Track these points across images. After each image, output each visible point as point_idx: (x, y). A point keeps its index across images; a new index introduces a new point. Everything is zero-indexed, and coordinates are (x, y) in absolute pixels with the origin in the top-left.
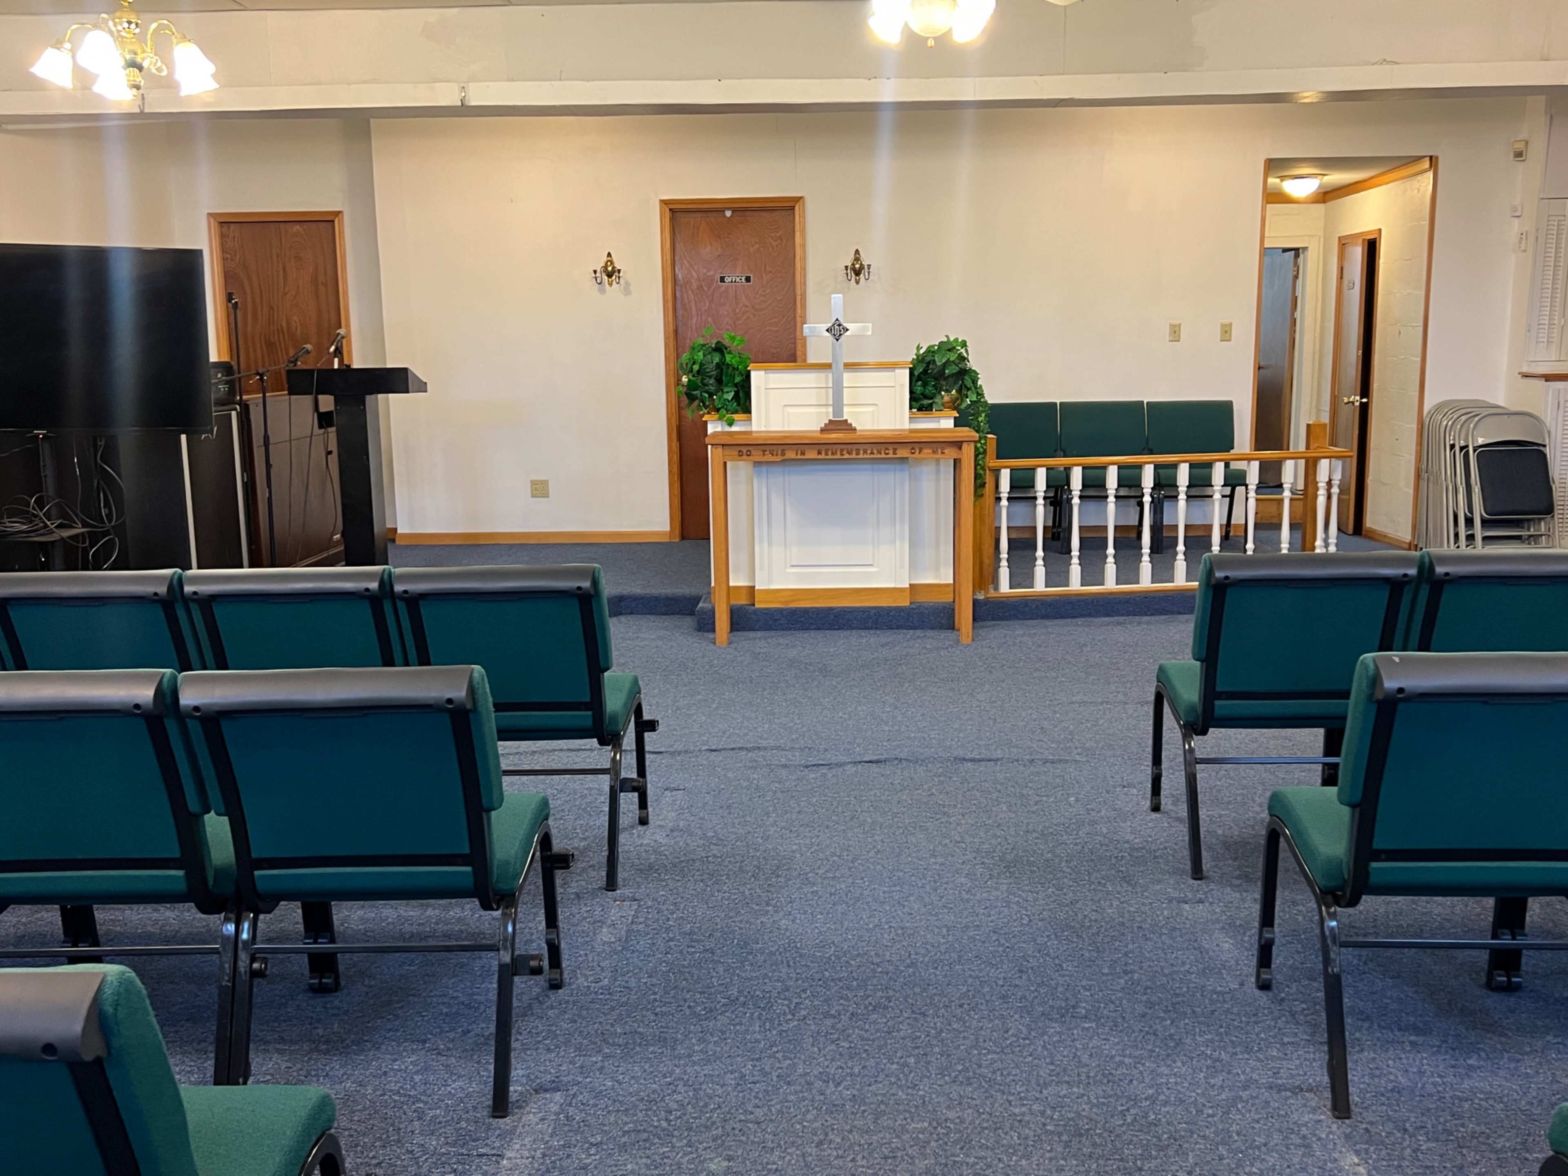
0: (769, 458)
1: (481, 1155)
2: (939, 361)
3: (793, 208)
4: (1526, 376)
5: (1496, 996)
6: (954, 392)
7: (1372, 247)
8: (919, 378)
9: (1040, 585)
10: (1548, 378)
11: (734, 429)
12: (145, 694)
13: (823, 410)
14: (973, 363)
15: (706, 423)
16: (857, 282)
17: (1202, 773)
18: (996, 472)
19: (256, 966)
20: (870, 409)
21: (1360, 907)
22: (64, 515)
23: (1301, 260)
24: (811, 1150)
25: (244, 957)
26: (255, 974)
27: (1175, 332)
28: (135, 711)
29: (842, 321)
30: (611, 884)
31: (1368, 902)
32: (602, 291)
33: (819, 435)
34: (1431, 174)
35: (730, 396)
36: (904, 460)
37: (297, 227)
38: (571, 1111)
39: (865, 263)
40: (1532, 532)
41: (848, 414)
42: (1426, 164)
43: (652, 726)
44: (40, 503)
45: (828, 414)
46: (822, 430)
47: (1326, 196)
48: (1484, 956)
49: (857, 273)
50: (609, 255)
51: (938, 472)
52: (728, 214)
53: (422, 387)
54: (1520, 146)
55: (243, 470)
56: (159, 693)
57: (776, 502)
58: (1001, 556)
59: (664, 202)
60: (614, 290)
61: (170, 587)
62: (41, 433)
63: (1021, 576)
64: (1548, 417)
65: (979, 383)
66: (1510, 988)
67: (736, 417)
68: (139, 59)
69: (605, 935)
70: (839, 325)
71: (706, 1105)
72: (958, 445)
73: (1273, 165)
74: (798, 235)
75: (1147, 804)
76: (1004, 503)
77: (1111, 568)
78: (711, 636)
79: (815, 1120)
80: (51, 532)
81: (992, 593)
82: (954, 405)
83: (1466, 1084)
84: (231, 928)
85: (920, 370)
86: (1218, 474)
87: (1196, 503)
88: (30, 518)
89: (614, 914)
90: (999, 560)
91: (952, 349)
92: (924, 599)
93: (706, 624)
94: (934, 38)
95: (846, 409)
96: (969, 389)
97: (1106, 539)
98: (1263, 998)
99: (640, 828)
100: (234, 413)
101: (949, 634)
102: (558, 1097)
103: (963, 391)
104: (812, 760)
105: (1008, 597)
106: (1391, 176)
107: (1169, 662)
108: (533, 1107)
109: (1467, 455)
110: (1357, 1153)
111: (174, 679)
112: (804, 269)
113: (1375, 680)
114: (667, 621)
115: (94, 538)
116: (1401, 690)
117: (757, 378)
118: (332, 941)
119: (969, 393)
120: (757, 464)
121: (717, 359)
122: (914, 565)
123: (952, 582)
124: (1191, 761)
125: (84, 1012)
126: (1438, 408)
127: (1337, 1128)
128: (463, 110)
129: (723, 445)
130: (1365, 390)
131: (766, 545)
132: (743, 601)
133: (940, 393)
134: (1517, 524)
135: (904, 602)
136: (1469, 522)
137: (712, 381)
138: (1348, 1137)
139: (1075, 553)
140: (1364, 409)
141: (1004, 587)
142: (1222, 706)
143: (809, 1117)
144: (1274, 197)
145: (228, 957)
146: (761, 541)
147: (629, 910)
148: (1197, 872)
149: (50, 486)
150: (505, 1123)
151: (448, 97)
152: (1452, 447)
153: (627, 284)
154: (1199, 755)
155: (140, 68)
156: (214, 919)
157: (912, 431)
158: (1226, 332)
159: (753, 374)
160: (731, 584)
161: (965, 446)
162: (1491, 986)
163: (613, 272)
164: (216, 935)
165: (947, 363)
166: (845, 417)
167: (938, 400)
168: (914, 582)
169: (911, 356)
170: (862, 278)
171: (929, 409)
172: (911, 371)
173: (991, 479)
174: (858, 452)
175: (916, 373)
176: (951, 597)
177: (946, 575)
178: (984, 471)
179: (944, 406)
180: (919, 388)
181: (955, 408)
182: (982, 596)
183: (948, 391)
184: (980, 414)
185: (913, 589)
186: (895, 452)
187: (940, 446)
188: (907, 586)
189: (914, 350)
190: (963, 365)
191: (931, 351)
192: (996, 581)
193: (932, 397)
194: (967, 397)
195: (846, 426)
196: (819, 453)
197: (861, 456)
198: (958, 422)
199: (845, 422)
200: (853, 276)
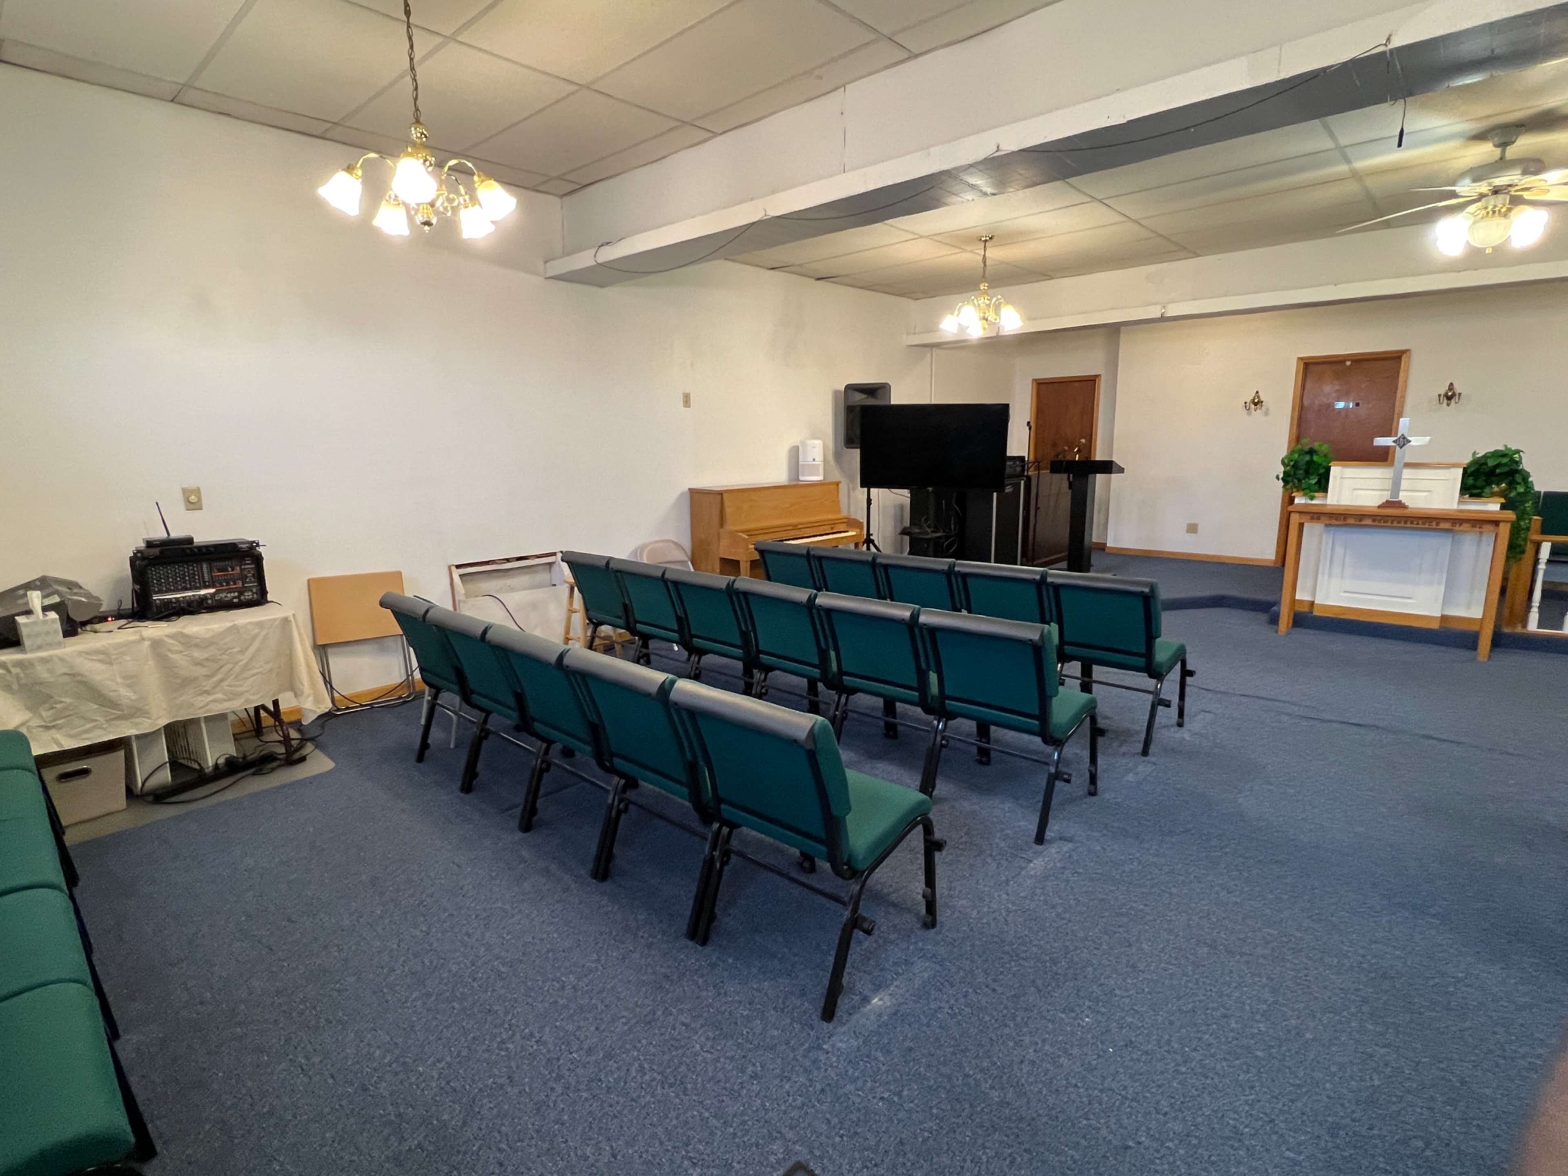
0: (1334, 522)
1: (1021, 858)
2: (1491, 463)
3: (1400, 358)
6: (1504, 485)
8: (1471, 474)
11: (1314, 502)
12: (907, 614)
13: (1385, 493)
14: (1527, 465)
15: (1294, 497)
16: (1448, 405)
18: (1538, 546)
19: (943, 742)
20: (1423, 494)
22: (936, 527)
24: (1196, 919)
25: (939, 738)
26: (942, 746)
28: (899, 622)
29: (1406, 435)
30: (1145, 752)
32: (1249, 414)
33: (1377, 509)
35: (1313, 481)
36: (1447, 530)
37: (1077, 384)
38: (1073, 853)
39: (1459, 392)
41: (1403, 496)
43: (1191, 673)
44: (926, 520)
45: (1386, 496)
46: (1379, 507)
49: (1449, 398)
50: (1257, 392)
51: (1480, 541)
52: (1348, 363)
53: (1121, 470)
55: (1024, 509)
56: (912, 615)
57: (1339, 550)
58: (1533, 604)
59: (1300, 359)
60: (1257, 414)
61: (950, 567)
62: (930, 489)
65: (1530, 479)
67: (1316, 494)
68: (986, 316)
69: (1130, 777)
70: (1404, 438)
71: (1146, 876)
72: (1496, 523)
74: (1402, 374)
76: (1542, 566)
78: (1275, 627)
79: (1206, 905)
80: (928, 534)
81: (1519, 629)
82: (1502, 494)
84: (936, 722)
85: (1472, 469)
88: (921, 527)
89: (1140, 768)
90: (1529, 607)
91: (1505, 455)
92: (1451, 626)
93: (1274, 620)
94: (1493, 248)
95: (1401, 494)
96: (1519, 483)
99: (1177, 728)
100: (1022, 482)
101: (1469, 653)
102: (1070, 845)
103: (1512, 485)
104: (1310, 715)
105: (1536, 632)
108: (1055, 845)
111: (919, 610)
112: (1403, 397)
114: (1251, 615)
115: (947, 538)
117: (1336, 471)
118: (988, 743)
119: (1518, 486)
120: (1327, 525)
121: (1307, 458)
122: (1447, 602)
123: (1479, 617)
125: (808, 730)
128: (1163, 319)
129: (1300, 512)
131: (1326, 577)
132: (1306, 609)
133: (1490, 486)
135: (1435, 626)
137: (1301, 472)
141: (1533, 625)
143: (1204, 902)
145: (932, 736)
146: (1323, 573)
147: (1149, 768)
149: (932, 512)
150: (1040, 848)
151: (1154, 312)
153: (1268, 410)
155: (986, 320)
156: (931, 717)
157: (1462, 511)
159: (1332, 468)
160: (1297, 597)
161: (1502, 525)
163: (1258, 402)
164: (930, 724)
165: (1498, 465)
166: (1400, 498)
167: (1487, 490)
168: (1446, 613)
169: (1467, 459)
170: (1453, 401)
171: (1479, 496)
172: (1465, 470)
173: (1530, 548)
174: (1405, 522)
175: (1469, 471)
176: (1475, 628)
177: (1476, 612)
178: (1522, 543)
179: (1493, 495)
180: (1470, 481)
181: (1502, 497)
182: (1506, 630)
183: (1498, 484)
184: (1527, 501)
185: (1444, 618)
186: (1437, 524)
187: (1479, 523)
188: (1439, 615)
189: (1471, 455)
190: (1514, 467)
191: (1485, 457)
192: (1525, 622)
193: (1482, 488)
194: (1516, 489)
195: (1400, 505)
196: (1374, 521)
197: (1409, 525)
198: (1503, 507)
199: (1400, 502)
200: (1445, 401)
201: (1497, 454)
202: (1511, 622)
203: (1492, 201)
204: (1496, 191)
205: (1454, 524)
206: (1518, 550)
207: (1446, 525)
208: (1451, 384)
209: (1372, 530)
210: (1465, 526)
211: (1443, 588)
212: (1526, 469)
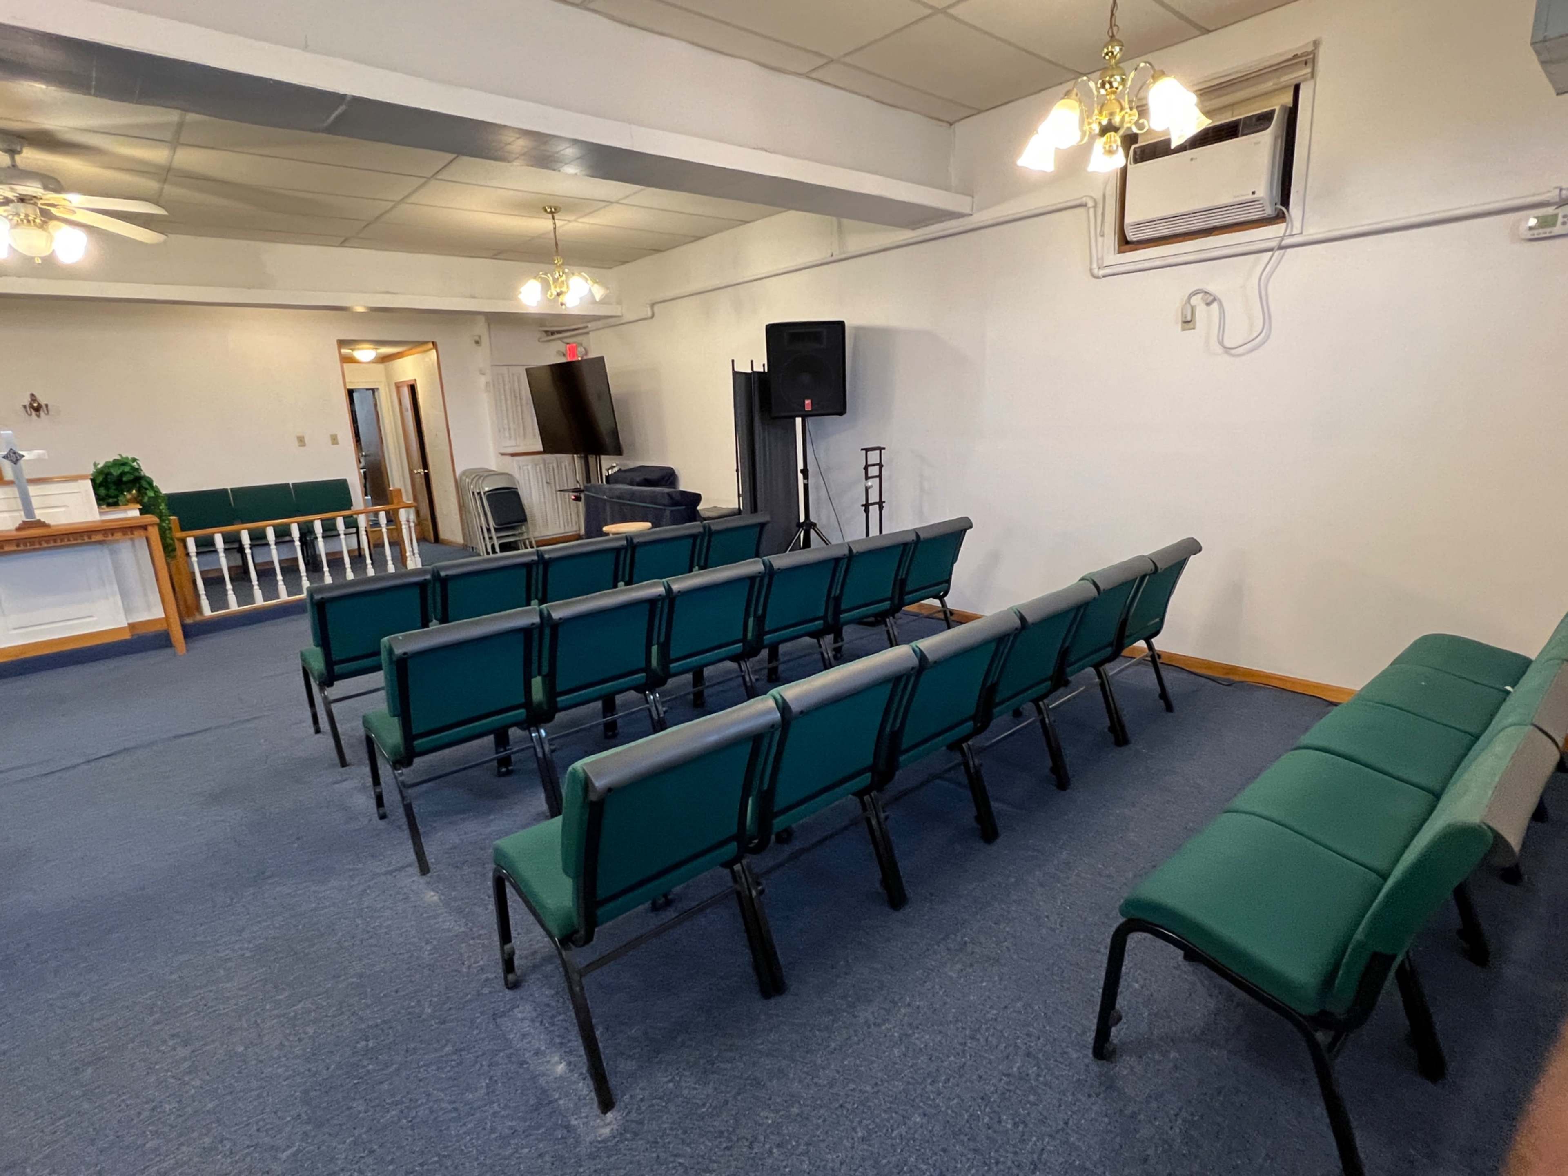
2: (116, 472)
4: (503, 454)
5: (503, 779)
6: (134, 492)
7: (413, 389)
8: (101, 485)
9: (234, 605)
10: (513, 455)
13: (16, 514)
14: (146, 471)
16: (39, 416)
17: (335, 707)
18: (184, 542)
20: (62, 509)
21: (414, 765)
23: (376, 394)
27: (301, 441)
29: (17, 449)
31: (417, 761)
33: (15, 533)
34: (434, 351)
36: (100, 542)
39: (43, 403)
40: (520, 531)
41: (40, 515)
42: (431, 346)
45: (20, 517)
46: (19, 529)
47: (384, 359)
48: (495, 763)
49: (37, 409)
54: (477, 338)
58: (200, 593)
63: (219, 601)
64: (517, 475)
65: (155, 484)
66: (509, 773)
70: (15, 453)
72: (144, 528)
73: (342, 343)
75: (312, 730)
76: (194, 559)
77: (282, 587)
81: (198, 618)
82: (136, 500)
83: (488, 830)
85: (100, 479)
86: (340, 523)
87: (329, 540)
90: (198, 595)
91: (124, 464)
92: (141, 631)
94: (41, 258)
95: (36, 512)
96: (146, 489)
97: (274, 570)
98: (382, 824)
101: (169, 651)
103: (141, 491)
104: (48, 770)
105: (212, 618)
106: (414, 350)
107: (304, 648)
109: (481, 498)
110: (433, 890)
113: (391, 651)
116: (405, 654)
119: (148, 492)
122: (128, 610)
123: (163, 616)
124: (328, 703)
126: (464, 473)
127: (423, 880)
130: (425, 465)
133: (122, 494)
134: (513, 528)
135: (127, 636)
136: (489, 530)
138: (428, 883)
139: (255, 582)
140: (427, 477)
141: (207, 611)
142: (337, 669)
144: (348, 360)
148: (344, 763)
152: (473, 493)
154: (332, 698)
157: (104, 521)
158: (334, 440)
161: (150, 529)
162: (500, 775)
165: (123, 474)
166: (38, 518)
167: (121, 498)
168: (131, 621)
169: (91, 470)
170: (42, 413)
171: (116, 504)
172: (93, 480)
173: (178, 545)
174: (55, 541)
175: (98, 482)
176: (164, 626)
177: (158, 613)
178: (171, 542)
179: (128, 502)
180: (103, 491)
181: (138, 502)
182: (189, 621)
183: (129, 491)
184: (160, 505)
185: (132, 626)
186: (90, 538)
187: (128, 529)
188: (126, 625)
189: (93, 467)
190: (137, 474)
191: (107, 466)
192: (199, 608)
193: (116, 497)
194: (146, 494)
195: (40, 524)
196: (18, 545)
197: (59, 544)
198: (143, 512)
199: (39, 521)
200: (34, 413)
201: (118, 463)
202: (190, 614)
203: (23, 209)
204: (22, 199)
205: (105, 535)
206: (170, 548)
207: (99, 537)
208: (32, 395)
209: (16, 556)
210: (118, 535)
211: (118, 597)
212: (147, 475)
